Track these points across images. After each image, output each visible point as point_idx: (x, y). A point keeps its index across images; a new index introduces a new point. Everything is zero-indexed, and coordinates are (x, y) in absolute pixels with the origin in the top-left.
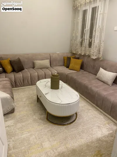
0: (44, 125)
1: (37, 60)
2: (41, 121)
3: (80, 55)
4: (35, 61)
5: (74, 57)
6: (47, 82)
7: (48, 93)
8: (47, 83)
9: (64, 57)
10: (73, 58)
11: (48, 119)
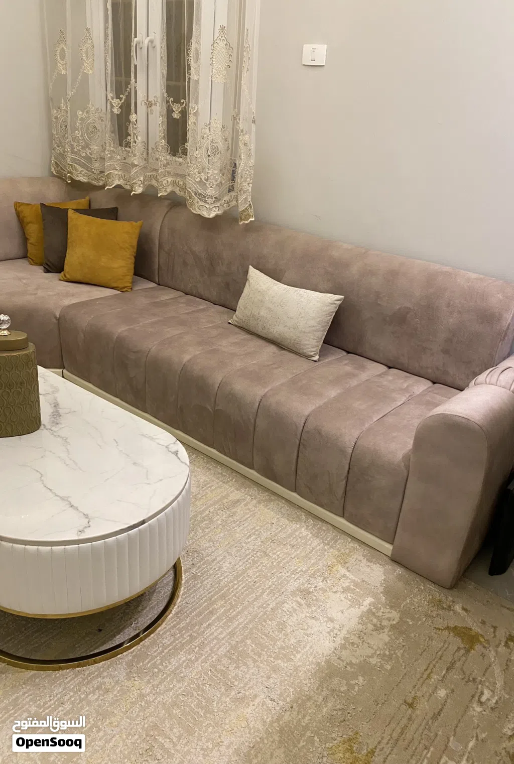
3: (122, 194)
5: (83, 203)
9: (17, 205)
10: (77, 210)
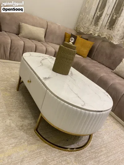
1: (26, 23)
2: (22, 133)
4: (23, 24)
6: (43, 58)
7: (49, 78)
8: (43, 60)
9: (66, 33)
11: (38, 130)
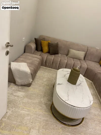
0: (45, 111)
2: (45, 106)
4: (71, 50)
7: (61, 84)
